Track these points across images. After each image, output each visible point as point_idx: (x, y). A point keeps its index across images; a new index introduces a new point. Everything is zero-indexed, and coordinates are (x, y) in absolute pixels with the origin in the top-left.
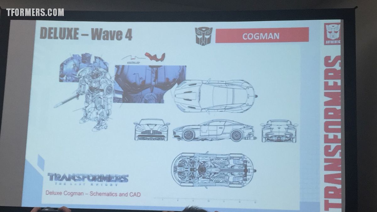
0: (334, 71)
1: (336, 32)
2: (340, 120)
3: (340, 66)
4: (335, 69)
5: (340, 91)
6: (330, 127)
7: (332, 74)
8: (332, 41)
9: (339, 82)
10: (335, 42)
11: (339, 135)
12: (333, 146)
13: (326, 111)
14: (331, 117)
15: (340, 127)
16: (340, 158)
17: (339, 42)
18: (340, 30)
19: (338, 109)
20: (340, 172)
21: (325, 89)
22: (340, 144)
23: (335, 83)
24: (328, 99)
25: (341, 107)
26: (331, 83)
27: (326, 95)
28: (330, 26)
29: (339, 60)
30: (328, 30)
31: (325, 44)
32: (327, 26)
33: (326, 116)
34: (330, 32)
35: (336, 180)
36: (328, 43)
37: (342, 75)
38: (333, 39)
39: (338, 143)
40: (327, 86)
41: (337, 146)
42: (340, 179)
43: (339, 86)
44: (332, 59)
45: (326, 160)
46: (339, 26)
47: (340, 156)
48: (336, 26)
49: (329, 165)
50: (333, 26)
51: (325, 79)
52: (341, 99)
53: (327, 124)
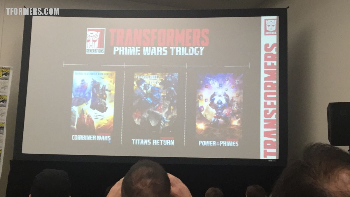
0: (271, 54)
1: (273, 26)
2: (275, 91)
3: (276, 51)
4: (272, 54)
5: (276, 70)
6: (268, 96)
7: (270, 57)
8: (270, 32)
9: (275, 63)
10: (273, 33)
11: (275, 102)
12: (270, 110)
13: (266, 84)
14: (269, 89)
15: (275, 96)
16: (275, 119)
17: (275, 33)
18: (276, 24)
19: (274, 83)
20: (275, 129)
21: (265, 68)
22: (275, 109)
23: (272, 64)
24: (267, 75)
25: (277, 82)
26: (269, 63)
27: (266, 72)
28: (269, 21)
29: (275, 46)
30: (267, 24)
31: (265, 35)
32: (266, 21)
33: (266, 88)
34: (269, 26)
35: (272, 135)
36: (268, 34)
37: (277, 57)
38: (271, 31)
39: (275, 108)
40: (266, 66)
41: (274, 110)
42: (275, 134)
43: (275, 66)
44: (270, 46)
45: (265, 121)
46: (276, 21)
47: (275, 117)
48: (273, 21)
49: (267, 124)
50: (271, 21)
51: (265, 60)
52: (276, 75)
53: (266, 94)
